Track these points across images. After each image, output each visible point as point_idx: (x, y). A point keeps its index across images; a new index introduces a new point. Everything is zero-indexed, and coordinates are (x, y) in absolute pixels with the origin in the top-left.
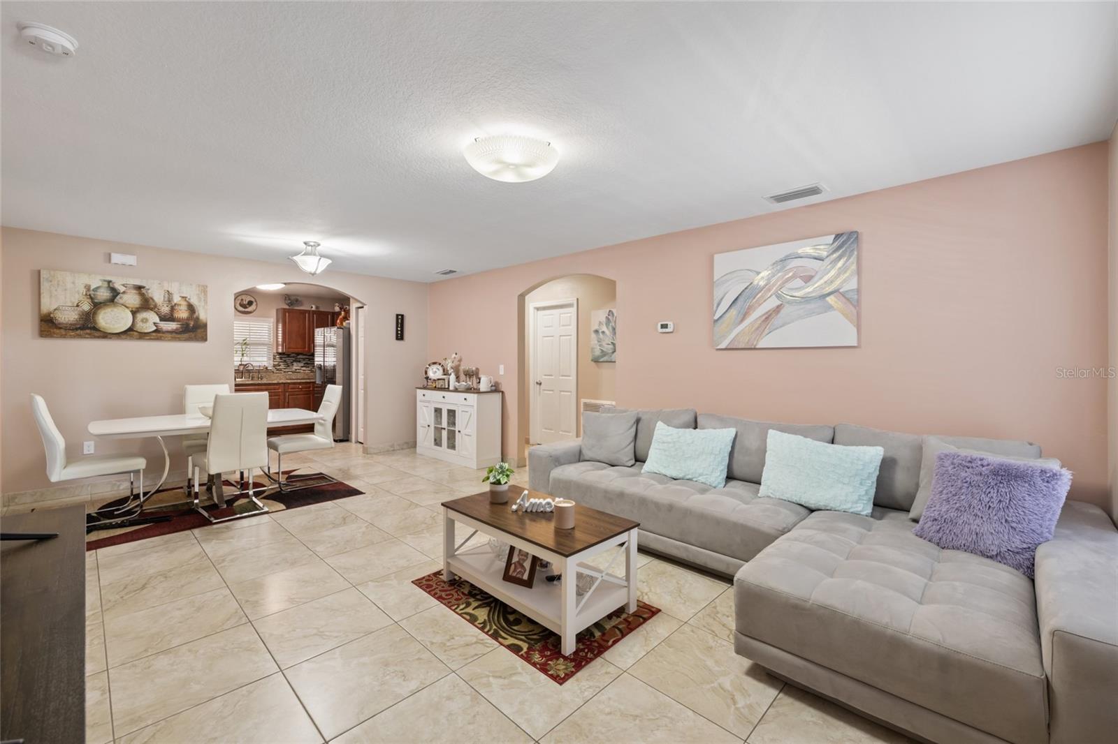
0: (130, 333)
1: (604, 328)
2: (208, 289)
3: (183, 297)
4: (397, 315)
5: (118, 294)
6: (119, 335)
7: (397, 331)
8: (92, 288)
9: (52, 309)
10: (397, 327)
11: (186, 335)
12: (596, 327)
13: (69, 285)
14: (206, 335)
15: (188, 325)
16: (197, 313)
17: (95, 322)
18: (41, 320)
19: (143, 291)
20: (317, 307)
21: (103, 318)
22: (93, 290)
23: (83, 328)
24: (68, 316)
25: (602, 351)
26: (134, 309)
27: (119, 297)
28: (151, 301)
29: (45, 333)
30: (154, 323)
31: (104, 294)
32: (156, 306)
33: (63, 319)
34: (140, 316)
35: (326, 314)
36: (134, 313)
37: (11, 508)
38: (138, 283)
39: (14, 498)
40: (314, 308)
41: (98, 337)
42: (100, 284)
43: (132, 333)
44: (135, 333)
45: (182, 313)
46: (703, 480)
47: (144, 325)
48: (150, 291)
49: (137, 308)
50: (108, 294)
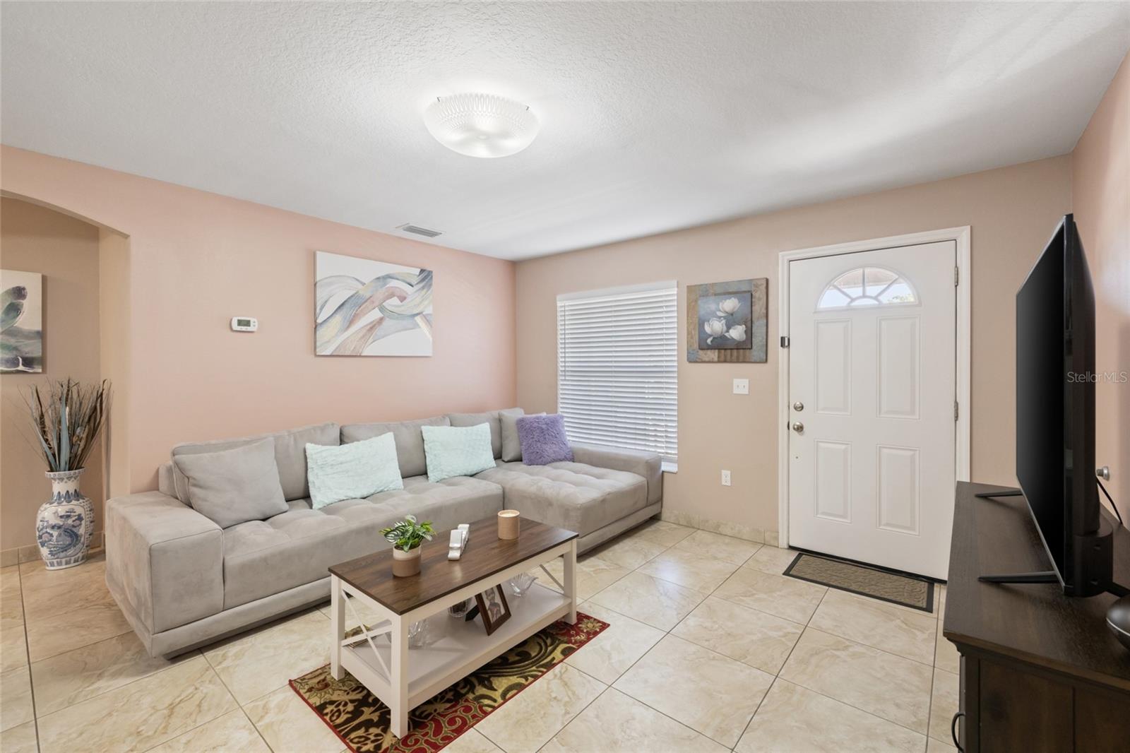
46: (394, 487)
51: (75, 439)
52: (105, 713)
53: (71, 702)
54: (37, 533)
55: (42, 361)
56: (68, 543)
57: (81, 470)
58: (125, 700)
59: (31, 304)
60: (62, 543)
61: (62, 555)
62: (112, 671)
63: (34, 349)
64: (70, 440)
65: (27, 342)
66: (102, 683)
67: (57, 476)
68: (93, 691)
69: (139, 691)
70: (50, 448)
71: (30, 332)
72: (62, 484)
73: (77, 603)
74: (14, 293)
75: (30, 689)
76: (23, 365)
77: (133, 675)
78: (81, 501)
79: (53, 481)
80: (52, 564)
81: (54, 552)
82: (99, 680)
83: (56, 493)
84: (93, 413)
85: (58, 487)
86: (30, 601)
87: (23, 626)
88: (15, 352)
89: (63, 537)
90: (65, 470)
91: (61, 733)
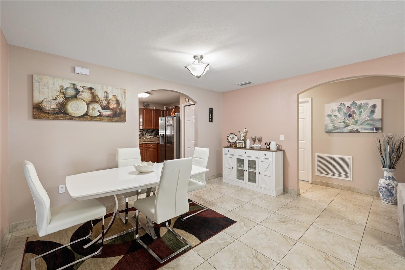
0: (85, 116)
1: (337, 113)
2: (127, 91)
3: (114, 96)
4: (210, 109)
5: (79, 92)
6: (80, 118)
7: (210, 117)
8: (64, 88)
9: (40, 101)
10: (210, 115)
11: (115, 118)
12: (330, 113)
13: (51, 86)
14: (125, 118)
15: (116, 112)
16: (121, 105)
17: (66, 109)
18: (34, 108)
19: (93, 91)
20: (156, 108)
21: (70, 107)
22: (65, 89)
23: (59, 113)
24: (50, 106)
25: (335, 127)
26: (88, 102)
27: (79, 94)
28: (97, 97)
29: (36, 116)
30: (99, 111)
31: (71, 92)
32: (99, 100)
33: (47, 107)
34: (92, 106)
35: (160, 111)
36: (88, 104)
37: (14, 234)
38: (90, 86)
39: (16, 226)
40: (155, 108)
41: (68, 119)
42: (69, 85)
43: (87, 116)
44: (88, 117)
45: (113, 105)
47: (93, 112)
48: (96, 91)
49: (90, 102)
50: (73, 92)
51: (391, 157)
52: (381, 257)
53: (372, 246)
54: (379, 188)
55: (382, 129)
56: (389, 195)
57: (394, 169)
58: (390, 259)
59: (378, 111)
60: (386, 194)
61: (387, 198)
62: (390, 246)
63: (379, 125)
64: (390, 157)
65: (377, 122)
66: (384, 247)
67: (385, 170)
68: (380, 248)
69: (397, 260)
70: (383, 159)
71: (378, 119)
72: (387, 173)
73: (387, 217)
74: (373, 107)
75: (363, 233)
76: (376, 130)
77: (397, 253)
78: (394, 181)
79: (384, 171)
80: (383, 200)
81: (384, 196)
82: (384, 246)
83: (385, 176)
84: (399, 148)
85: (386, 174)
86: (373, 208)
87: (368, 215)
88: (373, 126)
89: (387, 192)
90: (388, 168)
91: (366, 252)
